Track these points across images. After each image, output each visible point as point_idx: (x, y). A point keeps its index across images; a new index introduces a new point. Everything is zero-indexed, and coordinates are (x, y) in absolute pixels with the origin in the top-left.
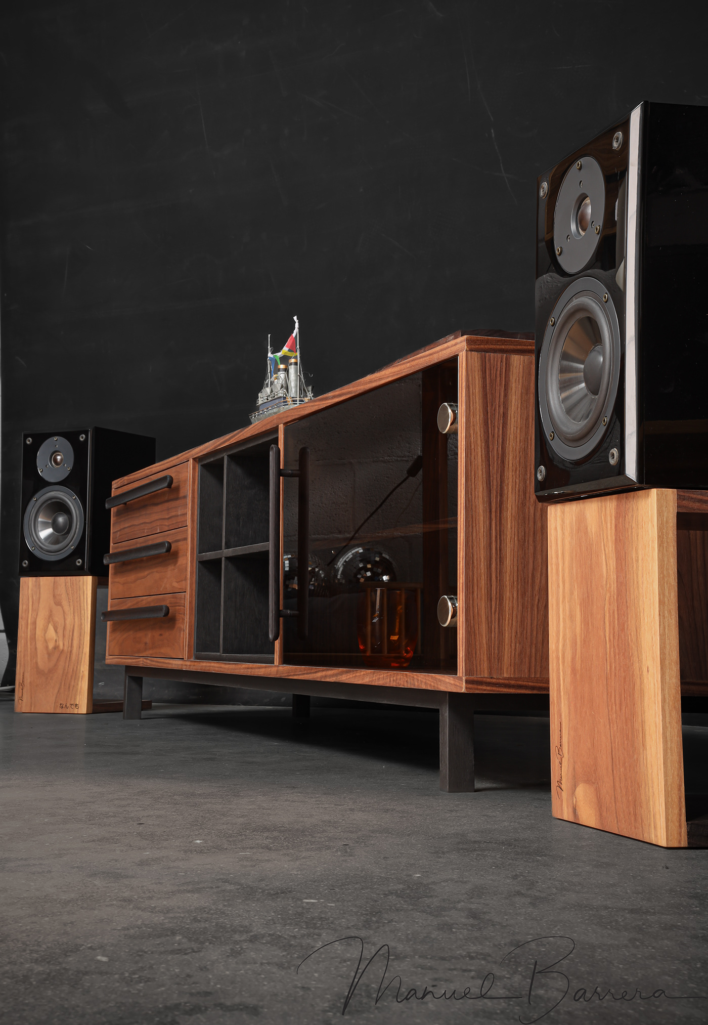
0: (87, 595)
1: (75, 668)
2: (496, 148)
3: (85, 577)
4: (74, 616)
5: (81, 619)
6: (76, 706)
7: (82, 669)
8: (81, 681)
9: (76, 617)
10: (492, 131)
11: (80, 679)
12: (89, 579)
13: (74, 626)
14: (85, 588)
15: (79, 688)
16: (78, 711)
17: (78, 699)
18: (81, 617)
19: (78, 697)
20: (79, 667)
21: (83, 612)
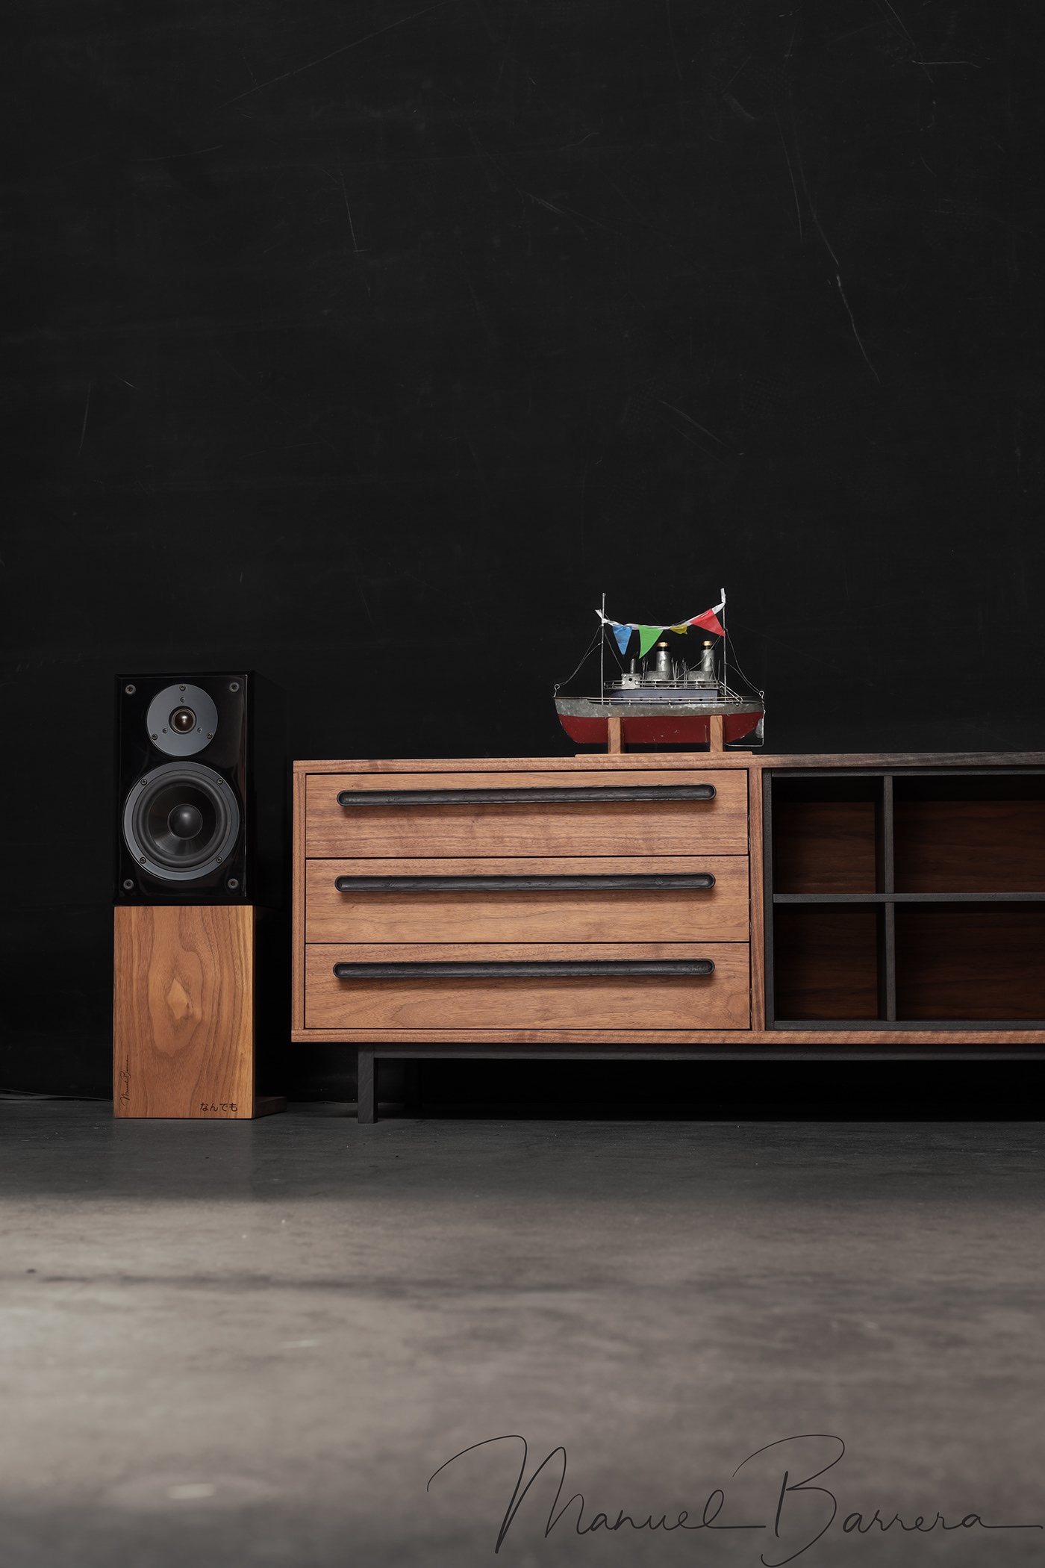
0: (244, 935)
1: (227, 1049)
2: (845, 301)
3: (240, 906)
4: (221, 968)
5: (235, 973)
6: (232, 1107)
7: (240, 1050)
8: (240, 1069)
9: (225, 970)
10: (838, 278)
11: (238, 1065)
12: (248, 911)
13: (221, 983)
14: (240, 923)
15: (237, 1079)
16: (236, 1114)
17: (235, 1097)
18: (234, 969)
19: (235, 1092)
20: (234, 1047)
21: (238, 961)
